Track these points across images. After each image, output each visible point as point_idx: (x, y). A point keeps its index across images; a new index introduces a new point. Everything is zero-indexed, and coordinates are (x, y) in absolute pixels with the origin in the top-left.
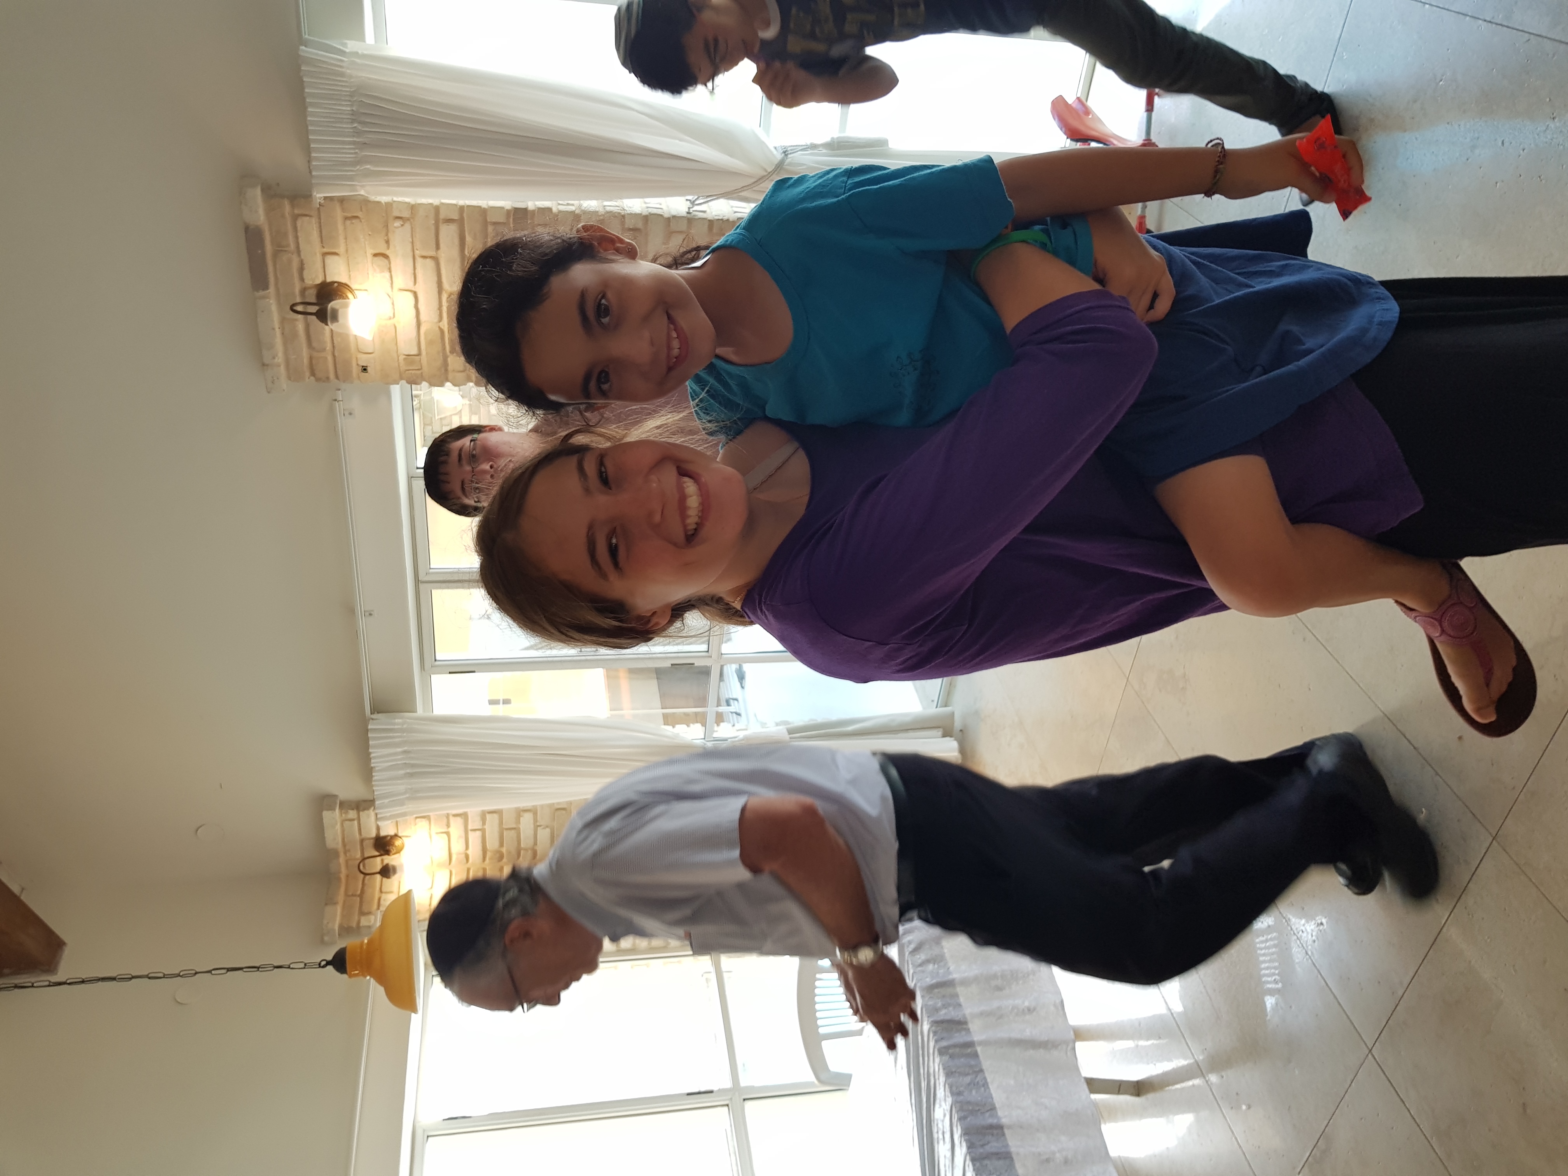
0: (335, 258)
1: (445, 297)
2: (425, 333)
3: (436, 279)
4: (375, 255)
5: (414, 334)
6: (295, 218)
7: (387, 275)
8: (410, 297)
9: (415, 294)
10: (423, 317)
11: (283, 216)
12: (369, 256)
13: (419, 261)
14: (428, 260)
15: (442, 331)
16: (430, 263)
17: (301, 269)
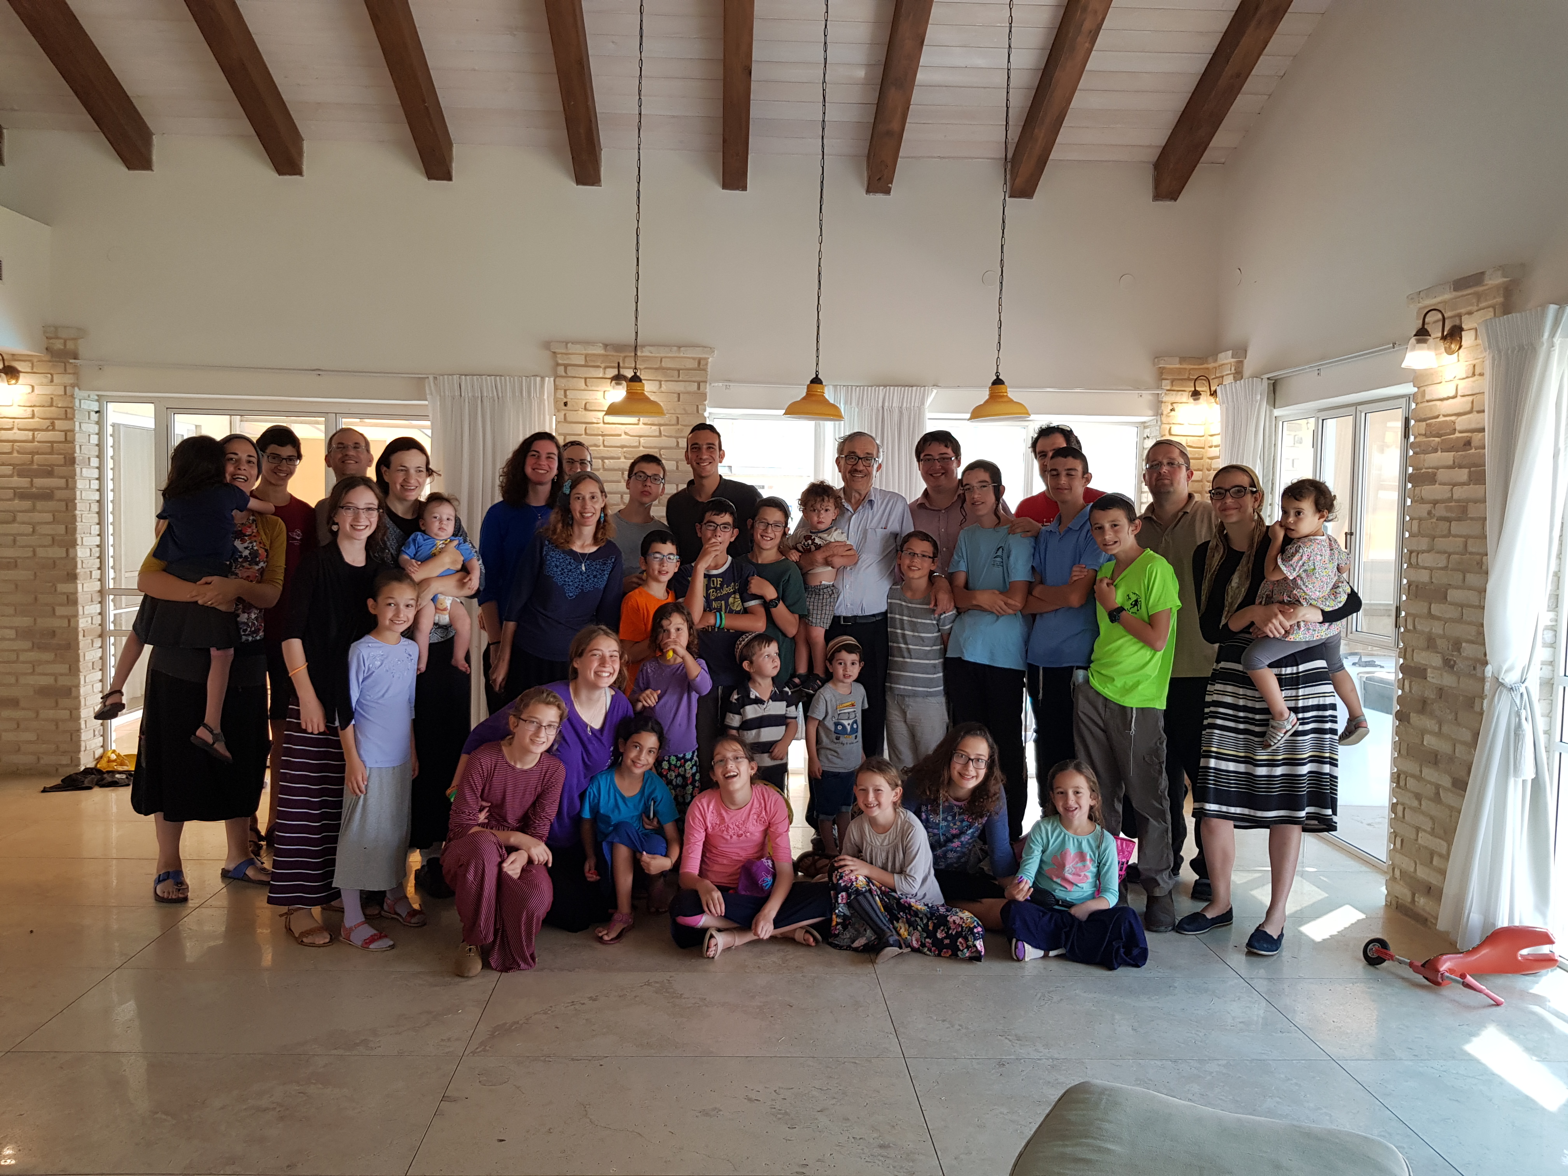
0: (1474, 338)
1: (1453, 418)
2: (1435, 405)
3: (1461, 411)
4: (1474, 366)
5: (1435, 397)
6: (1494, 307)
7: (1464, 376)
8: (1452, 394)
9: (1454, 397)
10: (1446, 402)
11: (1495, 297)
12: (1474, 362)
13: (1470, 398)
14: (1470, 405)
15: (1437, 417)
16: (1468, 408)
17: (1470, 313)
